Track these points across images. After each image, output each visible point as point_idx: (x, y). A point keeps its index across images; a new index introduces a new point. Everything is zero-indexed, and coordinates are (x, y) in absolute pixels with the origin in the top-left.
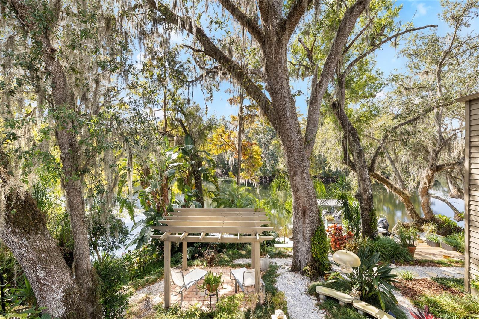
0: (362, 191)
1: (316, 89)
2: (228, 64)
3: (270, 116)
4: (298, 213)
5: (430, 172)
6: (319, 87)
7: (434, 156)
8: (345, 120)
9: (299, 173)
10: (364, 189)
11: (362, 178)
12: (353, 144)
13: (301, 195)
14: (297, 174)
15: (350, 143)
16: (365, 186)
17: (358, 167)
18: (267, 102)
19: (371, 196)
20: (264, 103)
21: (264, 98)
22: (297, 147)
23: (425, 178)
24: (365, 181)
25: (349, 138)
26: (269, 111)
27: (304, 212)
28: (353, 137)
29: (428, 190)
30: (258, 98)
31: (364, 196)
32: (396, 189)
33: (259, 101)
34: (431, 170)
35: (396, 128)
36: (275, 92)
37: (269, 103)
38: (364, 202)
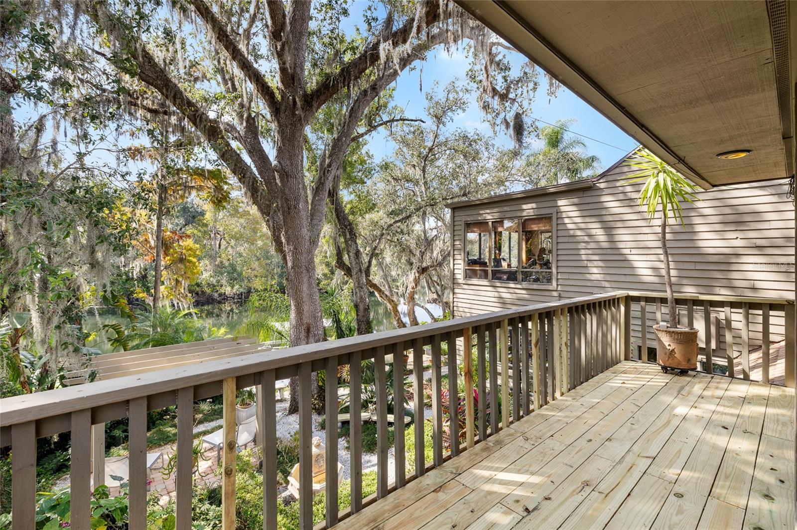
0: (359, 301)
1: (324, 174)
2: (191, 110)
3: (261, 200)
4: (300, 333)
5: (417, 275)
6: (328, 173)
7: (421, 258)
8: (341, 212)
9: (305, 280)
10: (361, 297)
11: (359, 284)
12: (350, 242)
13: (306, 308)
14: (303, 281)
15: (346, 242)
16: (362, 294)
17: (354, 272)
18: (255, 179)
19: (368, 306)
20: (251, 181)
21: (251, 173)
22: (306, 247)
23: (412, 282)
24: (362, 288)
25: (346, 235)
26: (259, 194)
27: (308, 330)
28: (350, 234)
29: (414, 295)
30: (242, 172)
31: (361, 307)
32: (387, 296)
33: (244, 177)
34: (418, 272)
35: (391, 225)
36: (287, 175)
37: (259, 182)
38: (361, 314)
